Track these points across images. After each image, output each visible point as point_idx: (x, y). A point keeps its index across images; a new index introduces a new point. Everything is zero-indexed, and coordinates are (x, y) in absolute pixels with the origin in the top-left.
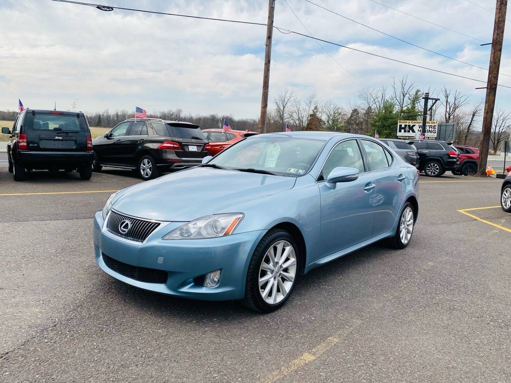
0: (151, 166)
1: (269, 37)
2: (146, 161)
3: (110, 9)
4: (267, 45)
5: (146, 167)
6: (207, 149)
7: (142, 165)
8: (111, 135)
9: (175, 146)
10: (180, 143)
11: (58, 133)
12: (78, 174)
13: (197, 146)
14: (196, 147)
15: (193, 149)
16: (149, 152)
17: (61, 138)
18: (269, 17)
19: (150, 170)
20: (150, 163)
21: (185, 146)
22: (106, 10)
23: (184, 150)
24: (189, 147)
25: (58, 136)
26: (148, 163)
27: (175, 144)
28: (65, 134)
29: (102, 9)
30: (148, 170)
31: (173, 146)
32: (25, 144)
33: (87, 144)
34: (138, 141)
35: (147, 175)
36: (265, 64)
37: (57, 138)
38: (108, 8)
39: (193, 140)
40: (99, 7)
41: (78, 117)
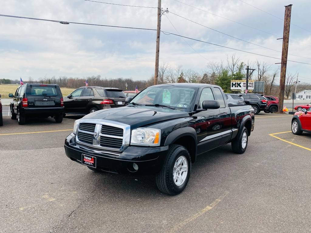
1: (158, 37)
2: (93, 111)
3: (68, 23)
4: (157, 42)
8: (71, 96)
9: (110, 102)
10: (113, 100)
11: (45, 97)
12: (54, 120)
14: (122, 102)
15: (120, 103)
16: (95, 106)
17: (46, 100)
18: (158, 26)
21: (116, 102)
23: (115, 104)
24: (118, 102)
25: (45, 99)
28: (48, 98)
29: (63, 24)
32: (26, 104)
33: (61, 102)
34: (88, 99)
36: (156, 52)
37: (44, 100)
39: (120, 98)
41: (56, 88)
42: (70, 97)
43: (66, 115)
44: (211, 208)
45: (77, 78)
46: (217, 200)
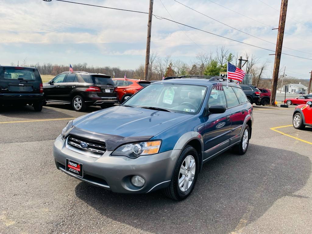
0: (81, 102)
1: (150, 21)
2: (77, 99)
4: (148, 26)
5: (78, 103)
6: (116, 91)
7: (75, 102)
9: (97, 89)
10: (99, 88)
11: (20, 81)
12: (33, 108)
13: (110, 89)
15: (108, 91)
16: (79, 94)
18: (150, 9)
19: (80, 105)
20: (81, 100)
21: (103, 90)
23: (102, 92)
24: (105, 90)
26: (79, 100)
27: (97, 88)
28: (25, 82)
30: (79, 105)
31: (95, 89)
33: (40, 88)
34: (72, 86)
35: (78, 108)
36: (148, 38)
37: (20, 84)
39: (108, 86)
41: (34, 71)
42: (52, 83)
43: (48, 103)
45: (63, 66)
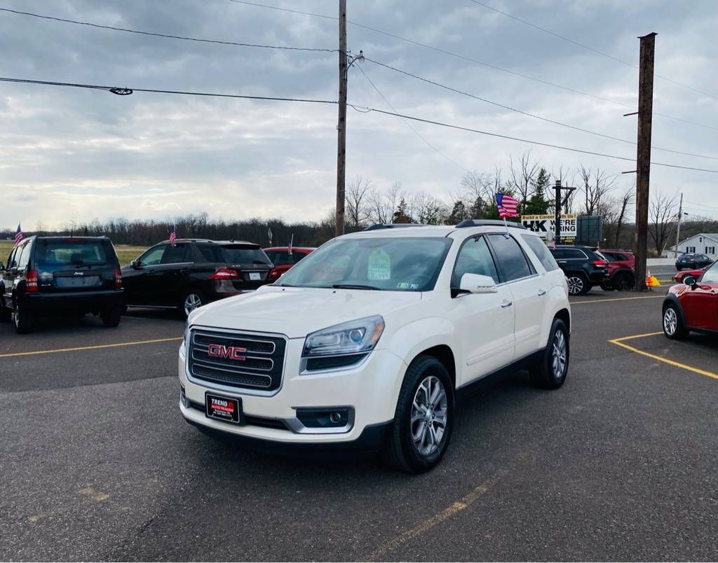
0: (200, 303)
1: (342, 119)
2: (192, 297)
3: (128, 91)
4: (339, 130)
5: (193, 305)
6: (272, 276)
7: (187, 302)
8: (139, 264)
9: (232, 275)
10: (237, 270)
11: (77, 267)
12: (101, 321)
13: (260, 272)
14: (259, 274)
15: (255, 277)
16: (195, 285)
17: (82, 274)
18: (340, 92)
20: (199, 300)
21: (245, 275)
22: (122, 94)
23: (243, 279)
24: (250, 274)
25: (78, 271)
26: (196, 299)
27: (233, 273)
28: (86, 268)
29: (117, 93)
31: (229, 274)
32: (35, 284)
33: (115, 279)
34: (179, 270)
36: (339, 155)
37: (76, 273)
38: (126, 90)
39: (255, 266)
40: (113, 90)
41: (103, 245)
42: (137, 266)
43: (129, 309)
44: (464, 506)
46: (478, 488)
